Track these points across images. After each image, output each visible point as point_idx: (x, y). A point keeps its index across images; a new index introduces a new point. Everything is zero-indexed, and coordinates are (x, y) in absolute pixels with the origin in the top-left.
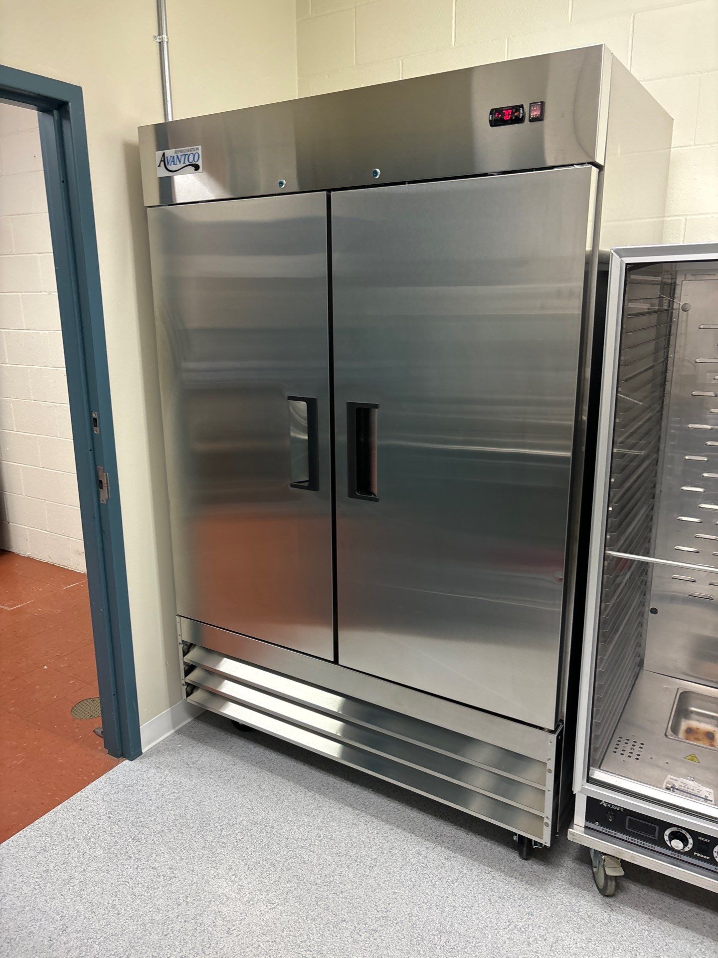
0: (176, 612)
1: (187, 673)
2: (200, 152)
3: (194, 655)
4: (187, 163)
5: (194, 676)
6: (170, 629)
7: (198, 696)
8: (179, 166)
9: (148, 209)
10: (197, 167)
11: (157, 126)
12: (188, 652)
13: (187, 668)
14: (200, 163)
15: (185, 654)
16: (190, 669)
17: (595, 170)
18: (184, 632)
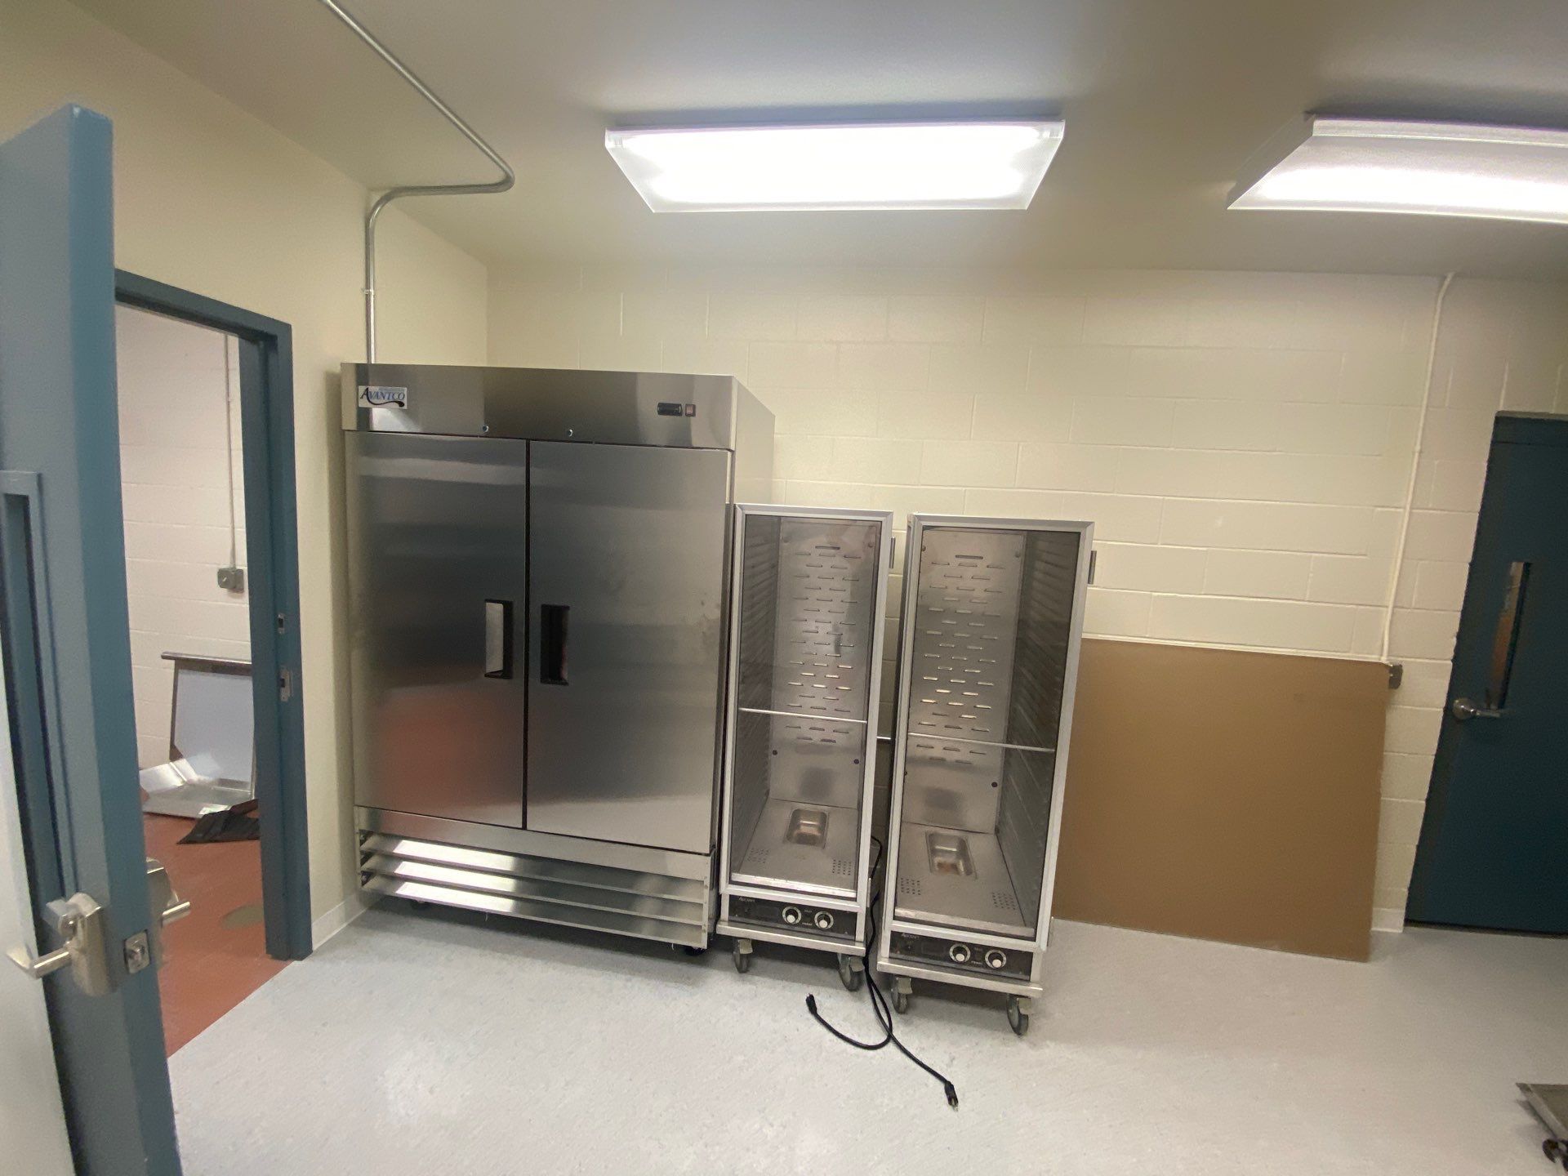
0: (354, 802)
1: (363, 862)
2: (405, 393)
3: (370, 843)
4: (391, 399)
5: (371, 864)
6: (348, 821)
7: (374, 883)
8: (382, 401)
9: (346, 432)
10: (401, 404)
11: (358, 366)
12: (365, 840)
13: (363, 856)
14: (405, 401)
15: (362, 842)
16: (367, 856)
17: (729, 454)
18: (362, 820)
